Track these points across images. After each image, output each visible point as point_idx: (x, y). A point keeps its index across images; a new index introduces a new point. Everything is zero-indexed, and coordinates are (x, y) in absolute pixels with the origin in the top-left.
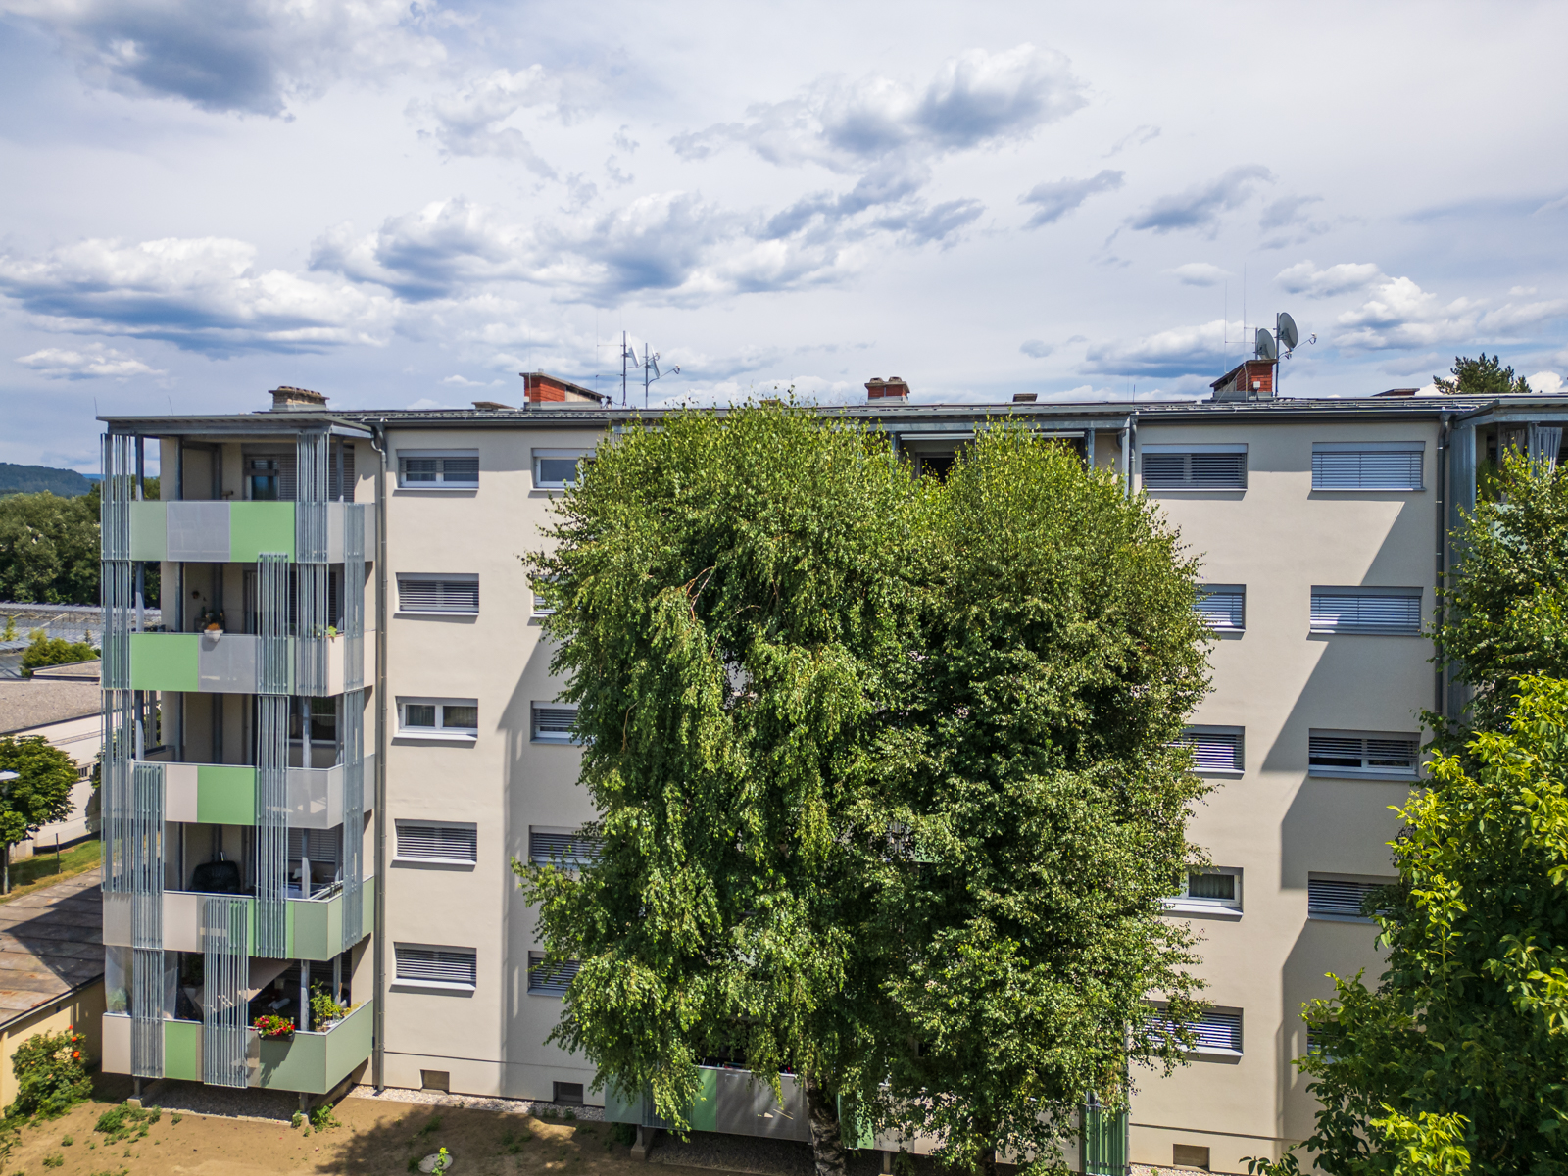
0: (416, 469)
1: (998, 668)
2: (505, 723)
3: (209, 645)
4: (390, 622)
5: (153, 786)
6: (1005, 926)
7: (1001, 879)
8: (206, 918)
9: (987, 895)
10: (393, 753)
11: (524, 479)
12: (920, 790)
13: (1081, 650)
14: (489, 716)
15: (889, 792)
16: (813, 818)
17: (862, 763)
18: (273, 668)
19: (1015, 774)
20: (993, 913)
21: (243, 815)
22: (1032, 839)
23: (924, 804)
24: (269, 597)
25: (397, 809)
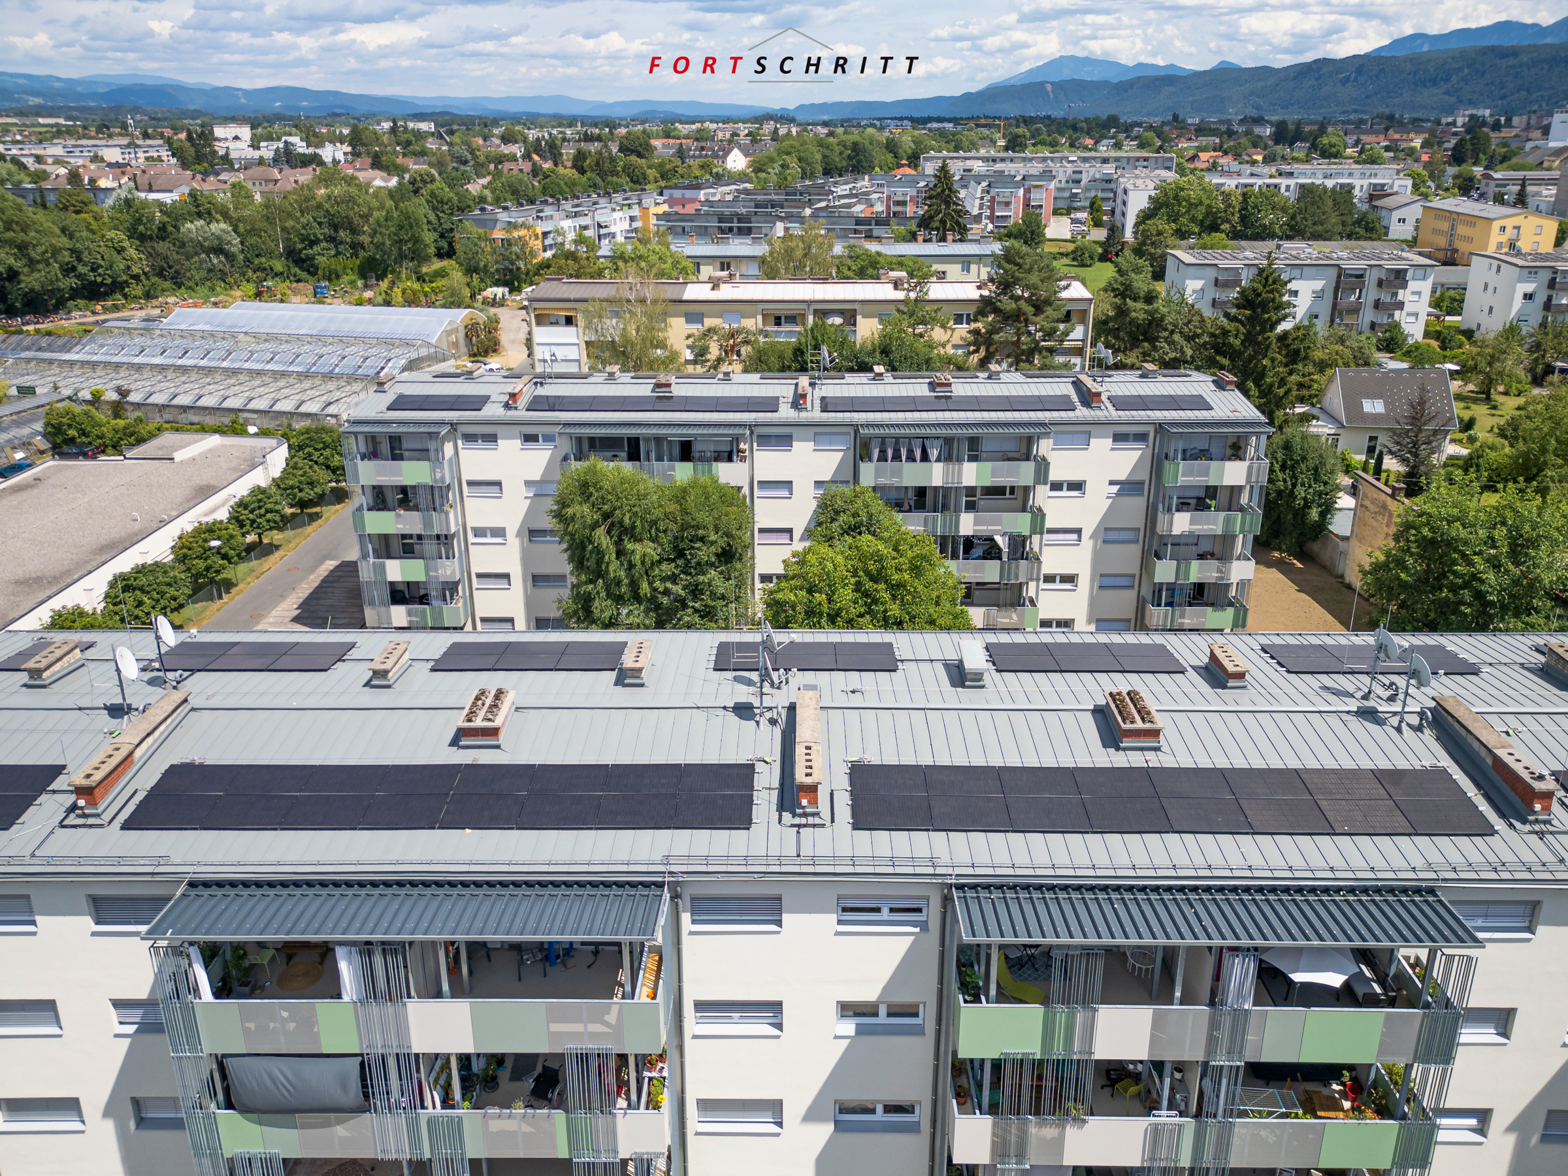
0: (470, 438)
1: (693, 548)
2: (518, 535)
3: (399, 516)
4: (466, 499)
5: (382, 570)
6: (696, 611)
7: (694, 600)
8: (409, 614)
9: (691, 604)
10: (471, 548)
11: (518, 443)
12: (674, 579)
13: (713, 543)
14: (511, 533)
15: (663, 580)
16: (645, 588)
17: (657, 572)
18: (428, 524)
19: (697, 574)
20: (693, 607)
21: (422, 578)
22: (702, 590)
23: (674, 583)
24: (422, 499)
25: (475, 570)
